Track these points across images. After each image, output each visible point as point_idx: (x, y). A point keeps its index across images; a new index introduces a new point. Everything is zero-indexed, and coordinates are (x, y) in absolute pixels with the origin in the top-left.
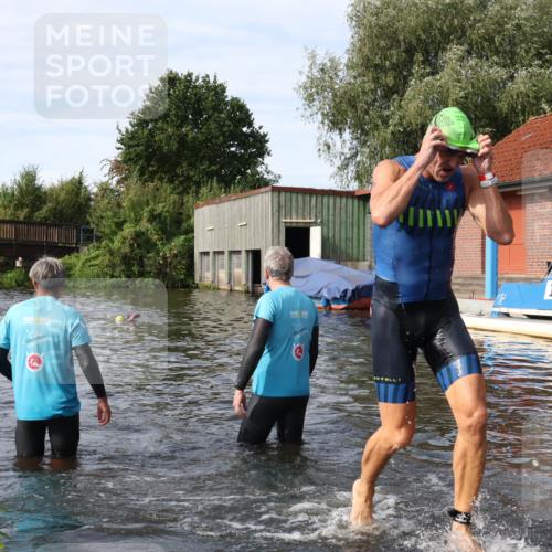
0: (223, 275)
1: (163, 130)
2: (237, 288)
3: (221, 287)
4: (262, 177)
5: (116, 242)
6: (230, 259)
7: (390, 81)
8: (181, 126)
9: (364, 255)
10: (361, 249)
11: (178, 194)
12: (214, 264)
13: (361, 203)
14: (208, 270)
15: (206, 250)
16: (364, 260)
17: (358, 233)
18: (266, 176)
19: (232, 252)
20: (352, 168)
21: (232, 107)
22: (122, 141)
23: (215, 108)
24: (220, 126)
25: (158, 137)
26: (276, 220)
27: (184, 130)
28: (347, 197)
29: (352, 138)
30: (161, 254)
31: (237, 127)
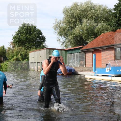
0: (36, 68)
1: (22, 35)
2: (39, 70)
3: (35, 70)
4: (44, 46)
5: (12, 60)
6: (37, 64)
7: (72, 26)
8: (26, 35)
9: (67, 63)
10: (66, 62)
11: (26, 50)
12: (34, 65)
13: (66, 52)
14: (32, 67)
15: (32, 62)
16: (67, 64)
17: (65, 58)
18: (45, 46)
19: (38, 63)
20: (64, 44)
21: (38, 31)
22: (13, 38)
23: (34, 31)
24: (35, 35)
25: (21, 37)
26: (47, 55)
27: (27, 36)
28: (63, 50)
29: (64, 38)
30: (22, 63)
31: (39, 35)
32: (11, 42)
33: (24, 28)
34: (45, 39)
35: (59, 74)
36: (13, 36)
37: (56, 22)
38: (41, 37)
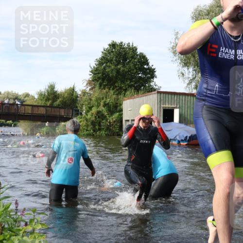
1: (110, 66)
5: (89, 115)
8: (117, 65)
11: (116, 95)
15: (128, 119)
18: (154, 87)
20: (194, 84)
21: (140, 57)
22: (92, 72)
23: (132, 57)
24: (135, 65)
25: (108, 70)
26: (159, 106)
27: (119, 67)
28: (191, 96)
29: (193, 70)
30: (108, 121)
31: (142, 65)
32: (88, 79)
33: (112, 52)
34: (155, 73)
35: (182, 143)
36: (91, 67)
37: (175, 39)
38: (146, 69)
